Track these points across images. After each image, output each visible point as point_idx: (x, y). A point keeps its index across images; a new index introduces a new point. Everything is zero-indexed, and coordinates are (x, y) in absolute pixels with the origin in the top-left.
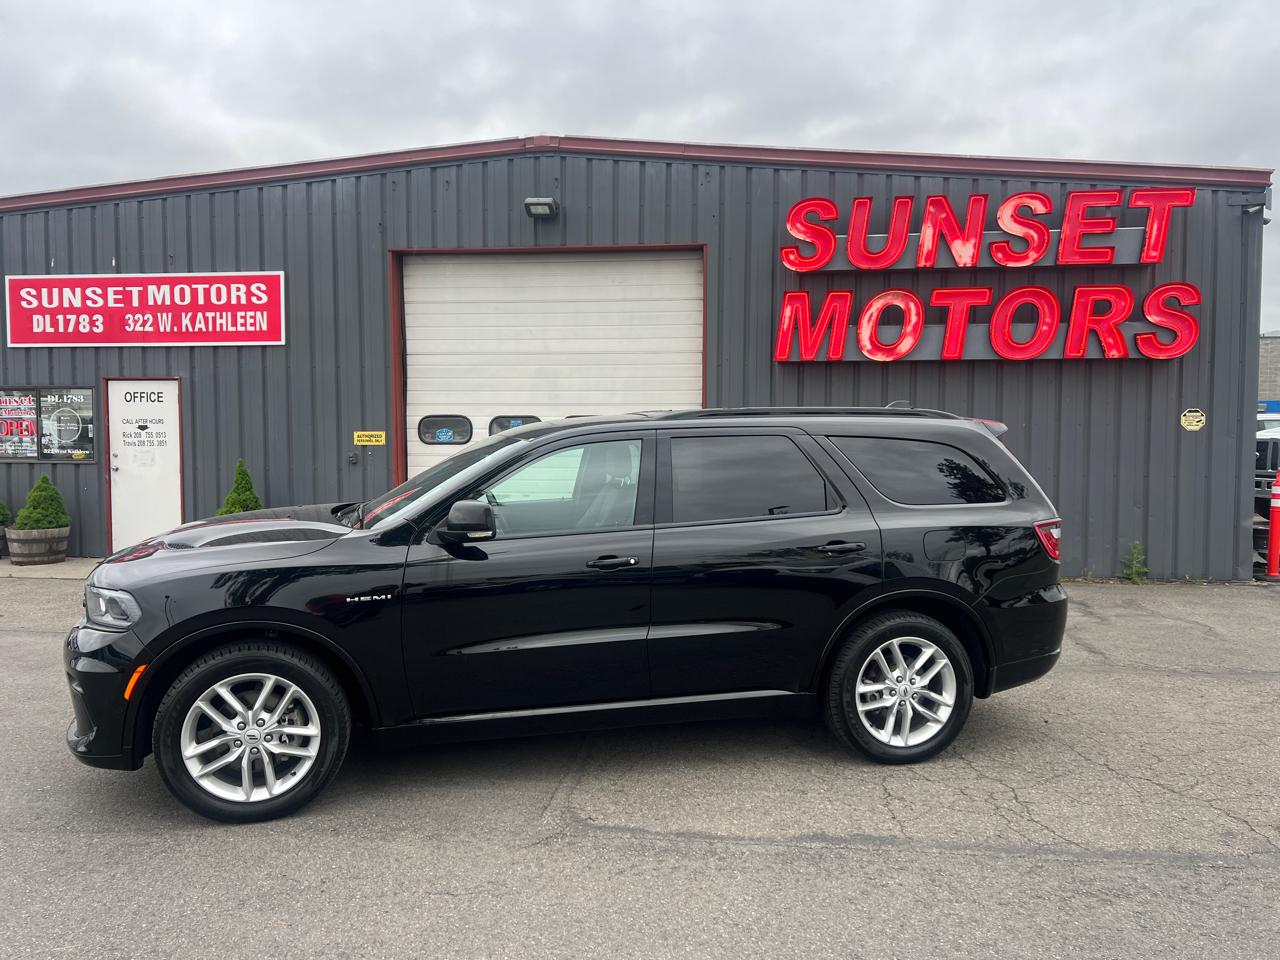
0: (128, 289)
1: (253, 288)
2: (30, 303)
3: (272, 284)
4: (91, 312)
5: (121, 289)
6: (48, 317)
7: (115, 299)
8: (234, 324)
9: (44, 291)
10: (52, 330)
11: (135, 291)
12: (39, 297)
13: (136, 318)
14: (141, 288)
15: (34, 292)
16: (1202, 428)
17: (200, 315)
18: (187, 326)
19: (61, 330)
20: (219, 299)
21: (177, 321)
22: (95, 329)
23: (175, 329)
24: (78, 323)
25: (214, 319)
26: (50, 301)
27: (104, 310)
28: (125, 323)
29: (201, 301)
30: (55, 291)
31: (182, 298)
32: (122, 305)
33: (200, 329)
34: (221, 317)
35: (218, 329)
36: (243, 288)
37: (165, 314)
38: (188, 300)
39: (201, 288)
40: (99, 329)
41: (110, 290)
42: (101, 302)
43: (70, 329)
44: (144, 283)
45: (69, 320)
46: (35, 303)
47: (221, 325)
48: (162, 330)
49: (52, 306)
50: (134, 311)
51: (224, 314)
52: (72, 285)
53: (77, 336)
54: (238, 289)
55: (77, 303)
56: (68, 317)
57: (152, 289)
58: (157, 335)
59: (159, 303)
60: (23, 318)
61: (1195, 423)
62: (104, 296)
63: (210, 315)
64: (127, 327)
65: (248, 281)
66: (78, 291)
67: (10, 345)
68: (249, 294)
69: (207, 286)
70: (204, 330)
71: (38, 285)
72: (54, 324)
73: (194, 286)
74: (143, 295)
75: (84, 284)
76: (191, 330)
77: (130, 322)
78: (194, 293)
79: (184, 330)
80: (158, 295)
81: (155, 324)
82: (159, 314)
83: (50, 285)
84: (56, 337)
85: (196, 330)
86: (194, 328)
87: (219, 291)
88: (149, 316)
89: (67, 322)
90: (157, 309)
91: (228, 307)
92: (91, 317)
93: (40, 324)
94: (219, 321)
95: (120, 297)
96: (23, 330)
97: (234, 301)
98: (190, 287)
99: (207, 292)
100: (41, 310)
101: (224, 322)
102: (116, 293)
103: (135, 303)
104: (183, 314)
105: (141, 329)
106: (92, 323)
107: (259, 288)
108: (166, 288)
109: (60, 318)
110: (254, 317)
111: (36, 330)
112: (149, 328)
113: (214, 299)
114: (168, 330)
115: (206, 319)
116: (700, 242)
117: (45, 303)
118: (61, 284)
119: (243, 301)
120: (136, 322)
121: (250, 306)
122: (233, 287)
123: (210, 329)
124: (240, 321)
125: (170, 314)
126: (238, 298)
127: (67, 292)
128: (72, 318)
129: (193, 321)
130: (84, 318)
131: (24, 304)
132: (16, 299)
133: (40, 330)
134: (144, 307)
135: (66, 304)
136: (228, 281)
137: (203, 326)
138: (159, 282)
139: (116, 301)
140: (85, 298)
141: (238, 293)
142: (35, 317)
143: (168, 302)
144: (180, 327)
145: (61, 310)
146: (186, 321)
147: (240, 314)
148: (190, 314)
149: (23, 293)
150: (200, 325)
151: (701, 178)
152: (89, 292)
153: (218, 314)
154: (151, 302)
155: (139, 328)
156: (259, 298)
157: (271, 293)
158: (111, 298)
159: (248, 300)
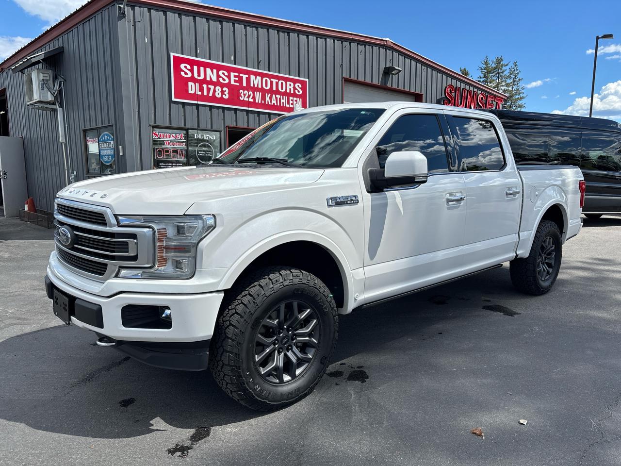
0: (241, 75)
1: (296, 85)
2: (186, 74)
3: (303, 84)
4: (222, 86)
5: (237, 74)
6: (197, 85)
7: (234, 80)
8: (288, 103)
9: (195, 68)
10: (200, 93)
11: (245, 77)
12: (192, 71)
13: (245, 93)
14: (247, 76)
15: (189, 67)
17: (274, 96)
18: (268, 101)
19: (205, 94)
20: (282, 89)
21: (263, 98)
22: (224, 96)
23: (263, 102)
24: (214, 91)
25: (280, 99)
26: (199, 75)
27: (228, 85)
28: (239, 95)
29: (274, 89)
30: (202, 69)
31: (266, 86)
32: (238, 84)
33: (274, 104)
34: (283, 99)
35: (282, 105)
36: (292, 84)
37: (258, 93)
38: (269, 87)
39: (275, 81)
40: (226, 97)
41: (232, 74)
42: (227, 81)
43: (211, 94)
44: (248, 73)
45: (210, 88)
46: (190, 75)
47: (283, 103)
48: (257, 102)
49: (199, 78)
50: (244, 89)
51: (284, 97)
52: (212, 67)
53: (214, 99)
54: (290, 85)
55: (214, 79)
56: (210, 86)
57: (252, 77)
58: (254, 104)
59: (256, 86)
60: (182, 83)
62: (229, 77)
63: (278, 96)
64: (240, 98)
65: (295, 81)
66: (215, 71)
67: (174, 99)
68: (295, 88)
69: (277, 81)
70: (276, 104)
71: (192, 63)
72: (201, 89)
73: (272, 80)
74: (248, 80)
75: (219, 68)
76: (270, 104)
77: (242, 95)
78: (272, 83)
79: (267, 103)
80: (255, 81)
81: (254, 98)
82: (256, 92)
83: (199, 64)
84: (202, 98)
85: (272, 104)
86: (271, 103)
87: (282, 83)
88: (251, 93)
89: (209, 90)
90: (255, 89)
91: (285, 94)
92: (222, 88)
93: (192, 88)
94: (282, 101)
95: (237, 79)
96: (182, 91)
97: (288, 91)
98: (270, 79)
99: (277, 83)
100: (192, 79)
101: (284, 100)
102: (235, 76)
103: (245, 84)
104: (267, 94)
105: (247, 99)
106: (223, 92)
107: (298, 86)
108: (259, 78)
109: (205, 86)
110: (296, 101)
111: (190, 92)
112: (251, 100)
114: (260, 102)
115: (276, 98)
116: (422, 93)
117: (196, 76)
118: (206, 65)
119: (292, 92)
120: (245, 95)
121: (295, 95)
122: (288, 83)
123: (278, 105)
124: (291, 102)
125: (261, 93)
126: (290, 89)
127: (208, 70)
128: (212, 87)
129: (271, 98)
130: (218, 88)
131: (183, 74)
132: (178, 70)
133: (193, 92)
134: (248, 88)
135: (208, 79)
136: (286, 80)
137: (275, 102)
138: (256, 74)
139: (235, 81)
140: (218, 76)
141: (290, 87)
142: (190, 84)
143: (260, 87)
144: (265, 102)
145: (204, 81)
146: (268, 98)
147: (291, 98)
148: (269, 95)
149: (182, 66)
150: (274, 102)
151: (423, 69)
152: (221, 73)
153: (282, 96)
154: (252, 85)
155: (246, 99)
156: (299, 92)
157: (304, 89)
158: (233, 78)
159: (294, 91)
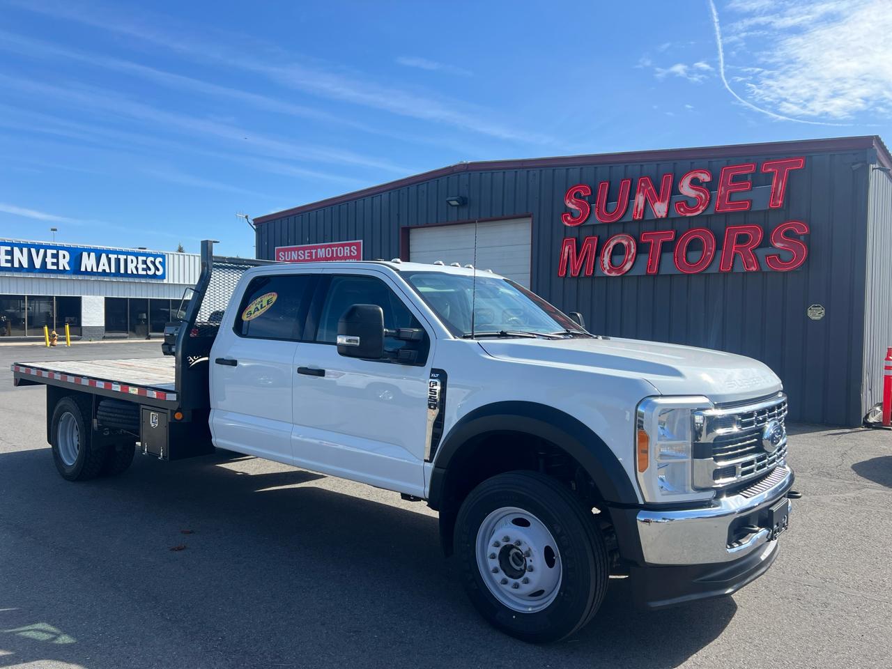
0: (311, 251)
1: (352, 248)
2: (282, 259)
3: (358, 245)
5: (309, 251)
9: (286, 253)
11: (314, 251)
12: (285, 256)
14: (316, 250)
15: (283, 254)
16: (822, 318)
26: (288, 257)
27: (304, 261)
29: (335, 255)
30: (290, 253)
31: (328, 254)
32: (309, 258)
36: (348, 248)
38: (330, 255)
39: (335, 249)
41: (306, 252)
42: (303, 257)
44: (316, 248)
49: (288, 259)
50: (313, 261)
52: (294, 250)
55: (296, 258)
57: (319, 250)
59: (321, 256)
61: (817, 314)
62: (304, 255)
63: (337, 261)
65: (350, 245)
66: (296, 252)
68: (350, 251)
69: (337, 248)
71: (284, 251)
74: (316, 253)
75: (298, 250)
78: (333, 251)
80: (320, 253)
83: (288, 250)
87: (340, 249)
90: (320, 259)
91: (344, 257)
97: (345, 255)
98: (331, 249)
99: (337, 251)
102: (308, 253)
103: (314, 257)
107: (354, 248)
108: (323, 250)
113: (339, 255)
116: (530, 213)
117: (286, 258)
118: (292, 250)
121: (351, 257)
122: (345, 248)
126: (347, 253)
127: (293, 253)
131: (280, 259)
132: (278, 257)
134: (316, 259)
135: (293, 259)
136: (343, 246)
138: (322, 247)
139: (308, 256)
140: (298, 255)
141: (347, 250)
143: (324, 256)
149: (280, 254)
151: (531, 177)
152: (299, 253)
153: (340, 261)
154: (319, 256)
156: (354, 253)
157: (358, 250)
158: (306, 255)
159: (350, 254)
